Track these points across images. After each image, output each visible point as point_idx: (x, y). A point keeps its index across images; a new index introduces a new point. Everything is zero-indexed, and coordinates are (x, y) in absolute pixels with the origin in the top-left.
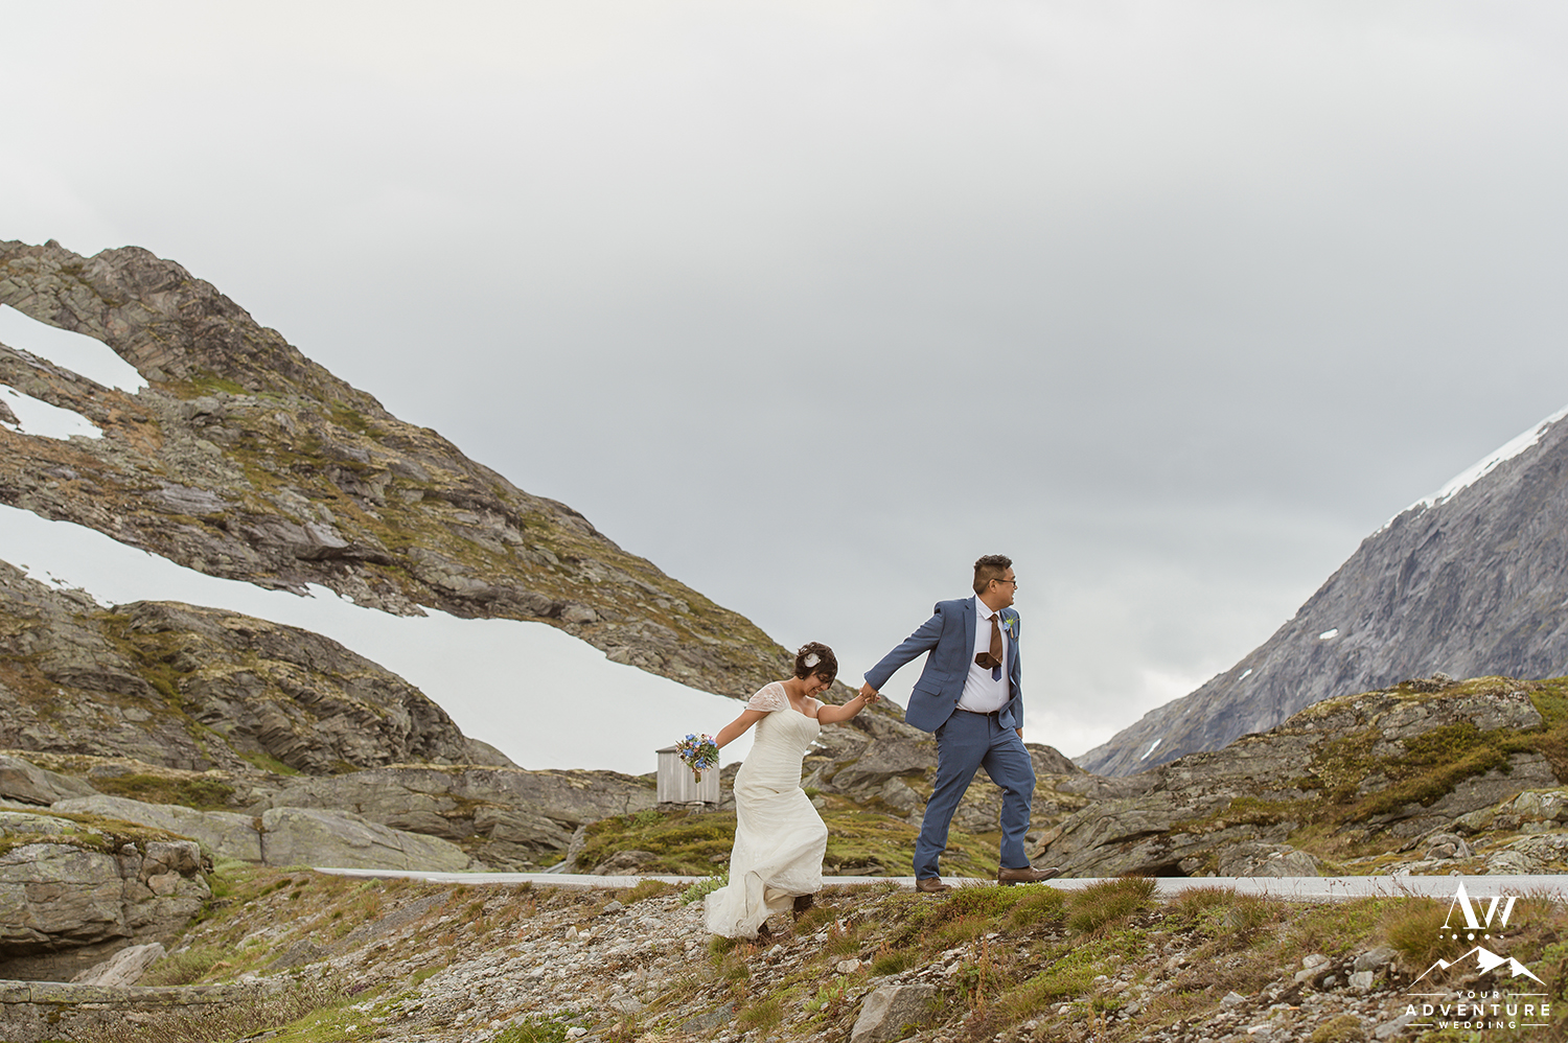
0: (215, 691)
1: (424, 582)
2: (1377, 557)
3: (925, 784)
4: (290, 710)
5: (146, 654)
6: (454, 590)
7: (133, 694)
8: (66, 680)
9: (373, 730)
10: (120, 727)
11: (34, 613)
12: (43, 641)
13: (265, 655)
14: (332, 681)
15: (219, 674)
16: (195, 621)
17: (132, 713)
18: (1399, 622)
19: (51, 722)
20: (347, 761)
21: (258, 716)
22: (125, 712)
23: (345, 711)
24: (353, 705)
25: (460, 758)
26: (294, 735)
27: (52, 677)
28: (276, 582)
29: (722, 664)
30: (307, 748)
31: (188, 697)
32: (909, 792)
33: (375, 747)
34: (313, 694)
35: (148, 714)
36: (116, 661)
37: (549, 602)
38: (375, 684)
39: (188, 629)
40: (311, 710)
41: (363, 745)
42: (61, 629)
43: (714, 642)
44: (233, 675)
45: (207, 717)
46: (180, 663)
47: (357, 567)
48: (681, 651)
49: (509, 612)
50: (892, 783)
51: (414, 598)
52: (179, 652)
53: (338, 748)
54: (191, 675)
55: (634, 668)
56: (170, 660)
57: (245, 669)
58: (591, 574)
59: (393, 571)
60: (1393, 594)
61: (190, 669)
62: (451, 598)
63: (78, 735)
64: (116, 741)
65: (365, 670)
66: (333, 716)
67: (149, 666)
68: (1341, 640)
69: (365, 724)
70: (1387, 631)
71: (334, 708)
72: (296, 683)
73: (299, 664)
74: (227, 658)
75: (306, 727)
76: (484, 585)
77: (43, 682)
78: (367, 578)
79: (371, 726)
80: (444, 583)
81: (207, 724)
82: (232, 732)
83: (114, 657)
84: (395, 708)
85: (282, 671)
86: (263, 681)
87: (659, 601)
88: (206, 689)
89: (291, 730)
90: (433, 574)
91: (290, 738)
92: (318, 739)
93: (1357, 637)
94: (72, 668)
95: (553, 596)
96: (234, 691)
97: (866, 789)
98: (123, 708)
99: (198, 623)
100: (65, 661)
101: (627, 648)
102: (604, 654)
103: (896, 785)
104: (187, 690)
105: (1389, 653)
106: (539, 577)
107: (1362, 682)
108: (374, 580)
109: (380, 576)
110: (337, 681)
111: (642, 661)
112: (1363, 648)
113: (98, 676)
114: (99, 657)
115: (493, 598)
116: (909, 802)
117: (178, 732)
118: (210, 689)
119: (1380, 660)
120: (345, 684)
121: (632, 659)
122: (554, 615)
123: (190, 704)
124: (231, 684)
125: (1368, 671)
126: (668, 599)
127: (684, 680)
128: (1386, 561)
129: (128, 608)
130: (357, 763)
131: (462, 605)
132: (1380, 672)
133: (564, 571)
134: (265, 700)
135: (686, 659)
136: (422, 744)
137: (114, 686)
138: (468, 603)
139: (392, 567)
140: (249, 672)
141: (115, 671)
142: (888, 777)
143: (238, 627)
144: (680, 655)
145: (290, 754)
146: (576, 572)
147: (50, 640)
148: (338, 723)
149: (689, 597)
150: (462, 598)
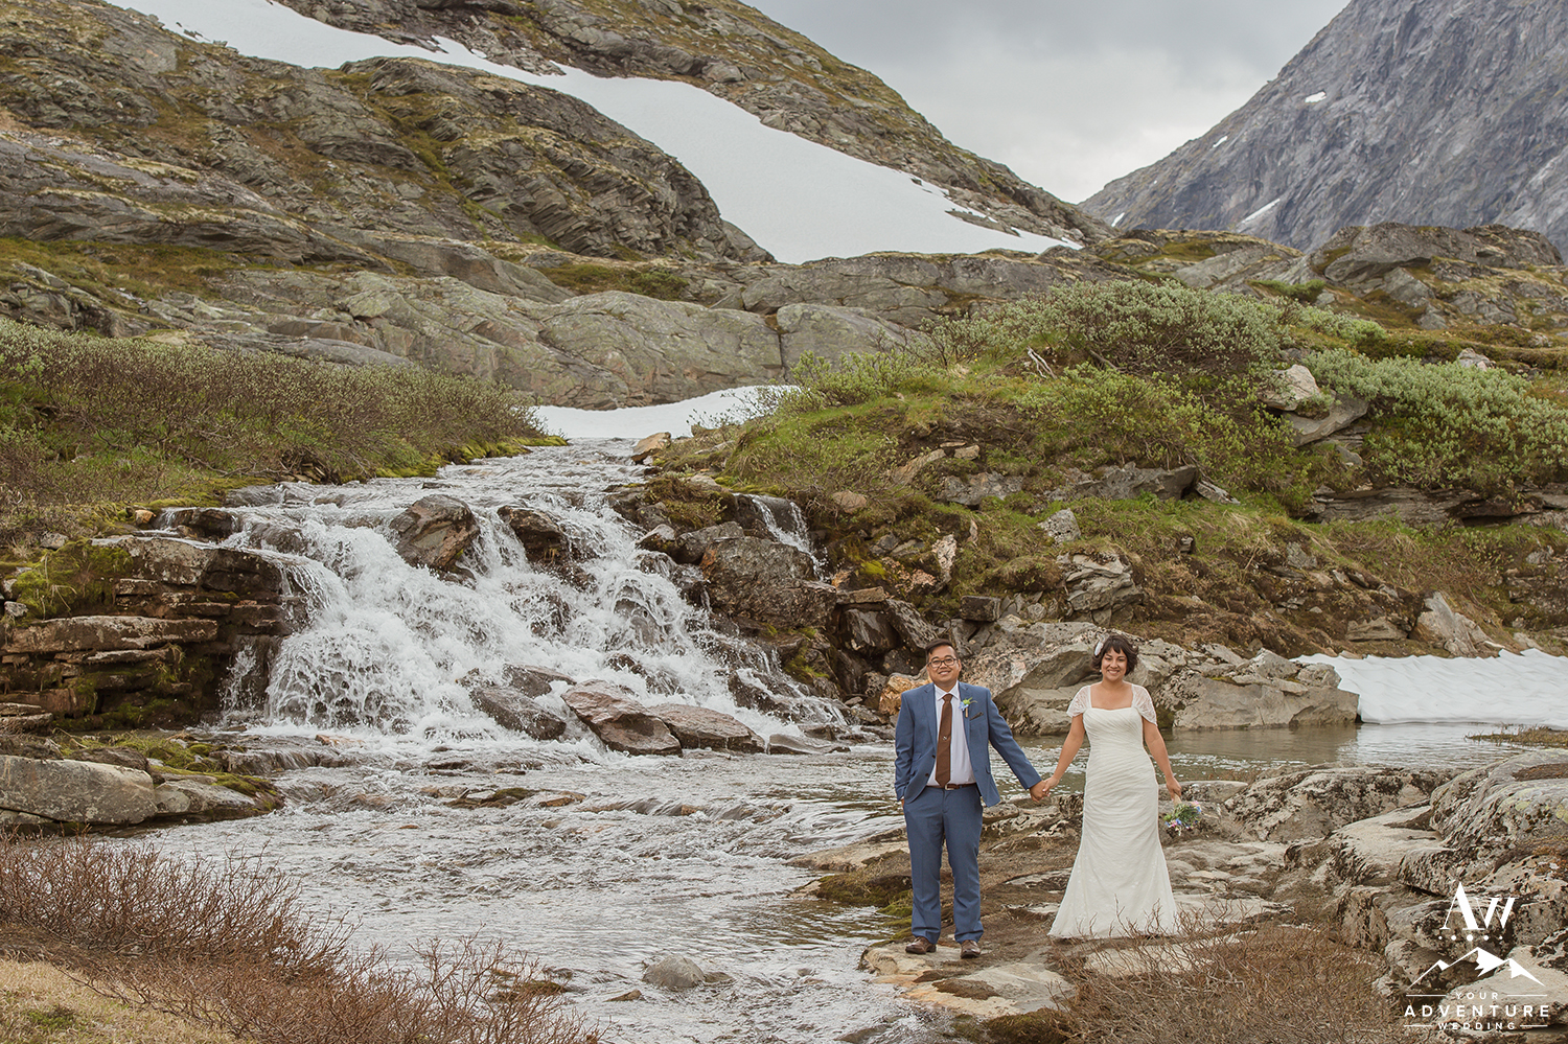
0: (484, 163)
1: (554, 35)
2: (1371, 11)
3: (1433, 277)
4: (563, 184)
5: (401, 120)
6: (587, 44)
7: (399, 166)
8: (330, 151)
9: (644, 208)
10: (403, 206)
11: (284, 72)
12: (299, 105)
13: (524, 121)
14: (592, 151)
15: (487, 143)
16: (445, 81)
17: (405, 188)
18: (1395, 85)
19: (330, 200)
20: (621, 243)
21: (531, 191)
22: (399, 188)
23: (618, 186)
24: (625, 179)
25: (721, 239)
26: (572, 214)
27: (314, 147)
28: (403, 34)
29: (877, 130)
30: (587, 229)
31: (455, 169)
32: (1419, 286)
33: (647, 228)
34: (583, 167)
35: (422, 190)
36: (377, 127)
37: (690, 58)
38: (635, 155)
39: (440, 91)
40: (583, 185)
41: (637, 226)
42: (318, 93)
43: (865, 105)
44: (499, 144)
45: (478, 193)
46: (439, 130)
47: (481, 18)
48: (835, 115)
49: (647, 69)
50: (1398, 274)
51: (548, 54)
52: (437, 118)
53: (613, 228)
54: (455, 143)
55: (791, 134)
56: (427, 126)
57: (512, 137)
58: (719, 27)
59: (520, 22)
60: (1390, 52)
61: (451, 137)
62: (584, 53)
63: (364, 215)
64: (401, 222)
65: (621, 137)
66: (605, 192)
67: (407, 134)
68: (1329, 104)
69: (636, 200)
70: (1383, 95)
71: (607, 182)
72: (563, 153)
73: (558, 131)
74: (487, 125)
75: (585, 207)
76: (619, 38)
77: (306, 152)
78: (494, 29)
79: (641, 204)
80: (576, 36)
81: (478, 201)
82: (505, 211)
83: (375, 124)
84: (657, 182)
85: (548, 140)
86: (530, 152)
87: (792, 57)
88: (475, 161)
89: (567, 208)
90: (565, 25)
91: (568, 217)
92: (598, 218)
93: (1348, 101)
94: (335, 137)
95: (692, 52)
96: (503, 161)
97: (1364, 281)
98: (396, 184)
99: (450, 83)
100: (327, 129)
101: (781, 111)
102: (757, 118)
103: (1402, 278)
104: (453, 162)
105: (1384, 119)
106: (669, 29)
107: (1353, 151)
108: (500, 31)
109: (507, 28)
110: (597, 151)
111: (799, 127)
112: (1354, 113)
113: (363, 146)
114: (359, 123)
115: (629, 53)
116: (1419, 297)
117: (454, 210)
118: (480, 160)
119: (1374, 127)
120: (604, 154)
121: (787, 123)
122: (695, 72)
123: (459, 179)
124: (500, 155)
125: (1359, 139)
126: (799, 55)
127: (844, 148)
128: (1382, 16)
129: (364, 65)
130: (631, 246)
131: (596, 61)
132: (1373, 141)
133: (689, 22)
134: (537, 173)
135: (840, 124)
136: (685, 223)
137: (378, 157)
138: (603, 59)
139: (518, 17)
140: (518, 141)
141: (379, 141)
142: (1391, 267)
143: (491, 88)
144: (834, 119)
145: (568, 235)
146: (703, 23)
147: (307, 104)
148: (611, 200)
149: (818, 53)
150: (595, 52)
